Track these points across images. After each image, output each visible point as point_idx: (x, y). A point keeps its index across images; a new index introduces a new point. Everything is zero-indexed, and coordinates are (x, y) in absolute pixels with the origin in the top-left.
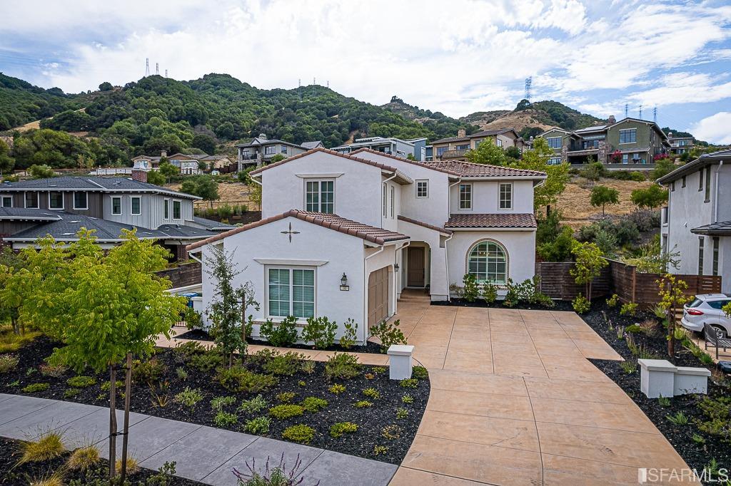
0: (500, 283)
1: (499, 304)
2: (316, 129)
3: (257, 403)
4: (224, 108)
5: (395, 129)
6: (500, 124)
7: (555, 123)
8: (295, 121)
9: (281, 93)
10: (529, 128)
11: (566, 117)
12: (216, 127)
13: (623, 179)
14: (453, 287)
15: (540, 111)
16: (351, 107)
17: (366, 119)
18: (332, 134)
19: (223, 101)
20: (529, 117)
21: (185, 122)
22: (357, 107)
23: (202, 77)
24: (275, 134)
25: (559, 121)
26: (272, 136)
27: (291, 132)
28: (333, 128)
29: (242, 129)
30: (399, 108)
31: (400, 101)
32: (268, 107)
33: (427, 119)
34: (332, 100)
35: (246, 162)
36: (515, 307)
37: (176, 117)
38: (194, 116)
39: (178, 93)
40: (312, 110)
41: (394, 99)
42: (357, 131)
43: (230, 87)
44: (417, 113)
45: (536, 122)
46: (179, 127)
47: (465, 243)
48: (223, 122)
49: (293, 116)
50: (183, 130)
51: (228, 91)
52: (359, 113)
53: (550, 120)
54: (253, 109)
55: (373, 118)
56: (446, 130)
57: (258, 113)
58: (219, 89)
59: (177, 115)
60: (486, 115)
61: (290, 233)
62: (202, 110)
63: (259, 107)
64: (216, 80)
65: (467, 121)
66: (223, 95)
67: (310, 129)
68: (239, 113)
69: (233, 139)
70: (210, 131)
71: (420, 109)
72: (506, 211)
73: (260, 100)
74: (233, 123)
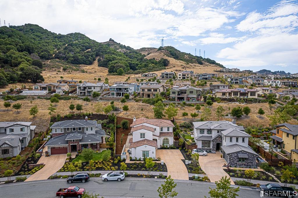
0: (168, 145)
1: (168, 148)
2: (82, 56)
4: (39, 43)
5: (115, 58)
6: (153, 56)
7: (172, 56)
8: (73, 52)
9: (64, 37)
10: (163, 59)
11: (175, 54)
12: (39, 54)
14: (161, 146)
15: (167, 51)
16: (96, 46)
17: (102, 52)
18: (89, 58)
19: (38, 39)
20: (163, 54)
21: (26, 52)
22: (98, 47)
23: (24, 25)
24: (65, 57)
25: (173, 55)
26: (64, 58)
27: (72, 57)
28: (89, 55)
29: (51, 55)
30: (113, 43)
31: (113, 41)
32: (59, 43)
33: (124, 50)
34: (87, 42)
35: (81, 91)
36: (171, 149)
37: (20, 49)
38: (29, 48)
39: (19, 37)
40: (79, 47)
41: (111, 40)
42: (99, 57)
43: (39, 31)
44: (120, 46)
45: (165, 56)
46: (24, 55)
47: (162, 138)
48: (42, 52)
49: (72, 50)
50: (25, 56)
51: (39, 34)
52: (100, 49)
53: (170, 55)
54: (53, 44)
55: (105, 52)
56: (133, 56)
57: (56, 46)
58: (34, 32)
59: (21, 48)
60: (147, 49)
61: (146, 147)
62: (32, 46)
63: (56, 43)
64: (32, 27)
65: (140, 51)
66: (37, 36)
67: (80, 55)
68: (47, 45)
69: (48, 59)
70: (37, 56)
71: (121, 44)
72: (168, 132)
73: (55, 40)
74: (47, 52)
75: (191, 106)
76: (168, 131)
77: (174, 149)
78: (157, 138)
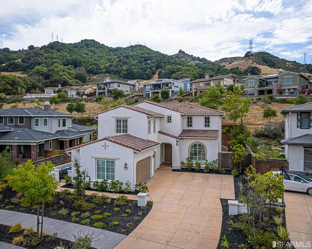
0: (203, 162)
1: (201, 171)
2: (138, 69)
3: (87, 214)
4: (91, 58)
5: (180, 68)
6: (235, 65)
7: (265, 63)
8: (127, 64)
9: (121, 49)
10: (251, 67)
11: (271, 61)
12: (87, 68)
13: (283, 103)
14: (182, 163)
15: (257, 58)
16: (157, 57)
17: (165, 63)
18: (147, 71)
19: (90, 54)
20: (251, 61)
21: (71, 66)
22: (160, 57)
23: (80, 41)
24: (117, 71)
25: (267, 63)
26: (116, 72)
27: (126, 70)
28: (147, 68)
29: (100, 69)
30: (183, 56)
31: (183, 52)
32: (114, 57)
33: (197, 62)
34: (147, 53)
35: (100, 91)
36: (208, 173)
37: (66, 63)
38: (76, 62)
39: (68, 51)
40: (137, 58)
41: (180, 51)
42: (160, 69)
43: (94, 46)
44: (192, 59)
45: (255, 63)
46: (68, 69)
47: (188, 143)
48: (90, 65)
49: (127, 62)
50: (70, 70)
51: (93, 49)
52: (161, 60)
53: (262, 63)
54: (106, 58)
55: (168, 63)
56: (207, 68)
57: (109, 60)
58: (89, 47)
59: (67, 62)
60: (229, 60)
61: (105, 146)
62: (80, 59)
63: (109, 57)
64: (87, 43)
65: (219, 62)
66: (91, 51)
67: (135, 68)
68: (99, 60)
69: (96, 74)
70: (84, 70)
71: (194, 56)
72: (207, 128)
73: (110, 53)
74: (95, 66)
75: (287, 103)
76: (206, 126)
77: (217, 172)
78: (173, 141)
